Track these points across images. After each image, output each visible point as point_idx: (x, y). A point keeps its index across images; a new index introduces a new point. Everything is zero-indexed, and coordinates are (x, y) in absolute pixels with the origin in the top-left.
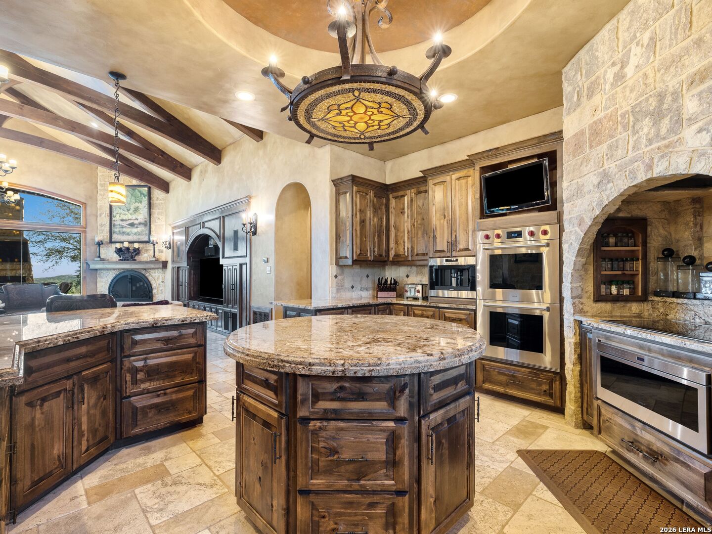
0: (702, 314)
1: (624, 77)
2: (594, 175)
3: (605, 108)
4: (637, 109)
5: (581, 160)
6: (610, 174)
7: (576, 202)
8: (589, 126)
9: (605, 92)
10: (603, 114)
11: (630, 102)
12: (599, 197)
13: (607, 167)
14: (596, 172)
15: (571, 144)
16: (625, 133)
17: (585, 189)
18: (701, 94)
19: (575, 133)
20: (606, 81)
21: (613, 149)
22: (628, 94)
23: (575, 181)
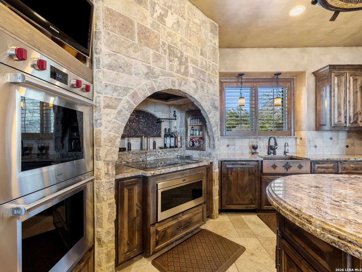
0: (126, 159)
1: (165, 22)
2: (142, 64)
3: (153, 26)
4: (172, 49)
5: (130, 43)
6: (154, 71)
7: (122, 75)
8: (138, 23)
9: (152, 15)
10: (151, 28)
11: (168, 41)
12: (152, 84)
13: (152, 66)
14: (144, 63)
15: (117, 19)
16: (165, 55)
17: (133, 69)
18: (193, 67)
19: (121, 13)
20: (155, 10)
21: (158, 58)
22: (166, 34)
23: (121, 55)
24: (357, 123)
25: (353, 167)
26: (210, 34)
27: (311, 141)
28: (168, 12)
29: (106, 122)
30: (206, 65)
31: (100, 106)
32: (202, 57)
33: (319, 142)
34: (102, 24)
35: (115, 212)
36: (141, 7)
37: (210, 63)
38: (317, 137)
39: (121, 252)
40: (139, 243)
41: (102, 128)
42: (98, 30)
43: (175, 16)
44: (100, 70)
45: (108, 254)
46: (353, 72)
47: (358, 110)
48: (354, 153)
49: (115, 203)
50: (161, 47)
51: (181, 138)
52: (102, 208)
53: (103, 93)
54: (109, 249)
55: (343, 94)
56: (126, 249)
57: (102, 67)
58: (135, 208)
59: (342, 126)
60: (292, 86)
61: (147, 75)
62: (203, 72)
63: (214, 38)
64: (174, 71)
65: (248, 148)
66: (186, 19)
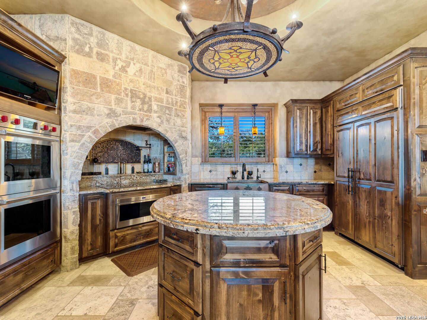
0: (100, 181)
1: (127, 72)
2: (104, 107)
3: (115, 77)
4: (134, 92)
5: (92, 93)
6: (116, 112)
7: (85, 117)
8: (100, 77)
9: (114, 68)
10: (113, 78)
11: (130, 86)
12: (113, 122)
13: (114, 108)
14: (106, 106)
15: (81, 76)
16: (127, 98)
17: (95, 112)
18: (158, 105)
19: (85, 71)
20: (117, 64)
21: (119, 101)
22: (128, 81)
23: (84, 102)
24: (317, 151)
25: (305, 189)
26: (177, 75)
27: (282, 167)
28: (130, 63)
29: (71, 152)
30: (172, 102)
31: (66, 141)
32: (168, 95)
33: (290, 168)
34: (68, 81)
35: (79, 219)
36: (104, 64)
37: (178, 99)
38: (288, 163)
39: (84, 249)
40: (101, 245)
41: (68, 157)
42: (65, 86)
43: (138, 65)
44: (66, 114)
45: (72, 248)
46: (314, 105)
47: (317, 140)
48: (322, 178)
49: (78, 211)
50: (123, 91)
51: (159, 164)
52: (67, 214)
53: (69, 131)
54: (73, 245)
55: (304, 125)
56: (89, 248)
57: (68, 113)
58: (98, 218)
59: (303, 153)
60: (271, 115)
61: (109, 115)
62: (169, 107)
63: (182, 77)
64: (137, 110)
65: (230, 174)
66: (150, 65)
